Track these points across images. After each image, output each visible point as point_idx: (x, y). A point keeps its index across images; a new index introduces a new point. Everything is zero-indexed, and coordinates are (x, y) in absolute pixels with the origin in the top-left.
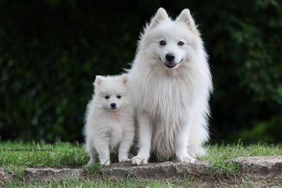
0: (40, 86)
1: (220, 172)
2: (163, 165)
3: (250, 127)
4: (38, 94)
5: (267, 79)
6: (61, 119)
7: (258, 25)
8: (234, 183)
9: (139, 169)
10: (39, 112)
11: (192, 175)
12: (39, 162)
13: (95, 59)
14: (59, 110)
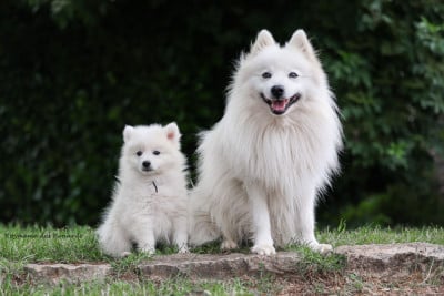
0: (45, 143)
1: (314, 267)
2: (229, 258)
3: (356, 201)
4: (42, 153)
5: (373, 134)
6: (76, 192)
7: (363, 53)
8: (333, 285)
9: (193, 265)
10: (44, 181)
11: (272, 272)
12: (47, 255)
13: (127, 102)
14: (73, 179)
